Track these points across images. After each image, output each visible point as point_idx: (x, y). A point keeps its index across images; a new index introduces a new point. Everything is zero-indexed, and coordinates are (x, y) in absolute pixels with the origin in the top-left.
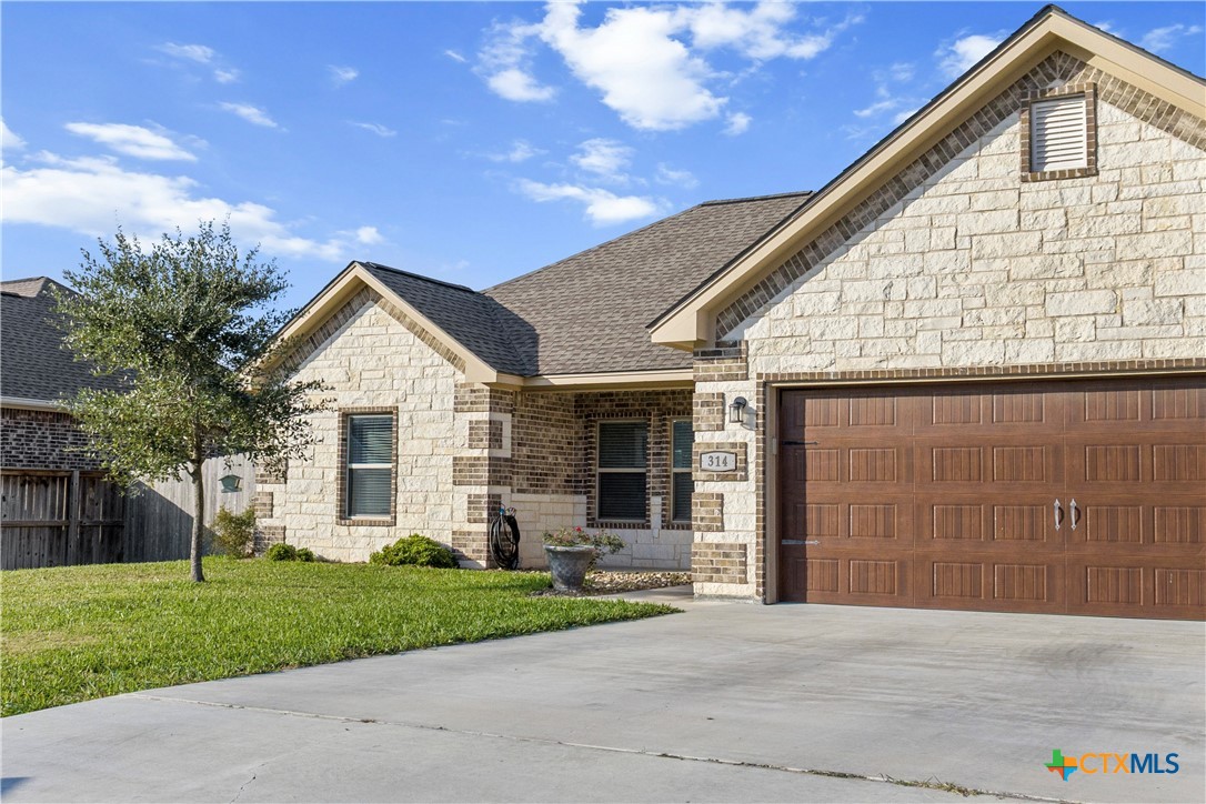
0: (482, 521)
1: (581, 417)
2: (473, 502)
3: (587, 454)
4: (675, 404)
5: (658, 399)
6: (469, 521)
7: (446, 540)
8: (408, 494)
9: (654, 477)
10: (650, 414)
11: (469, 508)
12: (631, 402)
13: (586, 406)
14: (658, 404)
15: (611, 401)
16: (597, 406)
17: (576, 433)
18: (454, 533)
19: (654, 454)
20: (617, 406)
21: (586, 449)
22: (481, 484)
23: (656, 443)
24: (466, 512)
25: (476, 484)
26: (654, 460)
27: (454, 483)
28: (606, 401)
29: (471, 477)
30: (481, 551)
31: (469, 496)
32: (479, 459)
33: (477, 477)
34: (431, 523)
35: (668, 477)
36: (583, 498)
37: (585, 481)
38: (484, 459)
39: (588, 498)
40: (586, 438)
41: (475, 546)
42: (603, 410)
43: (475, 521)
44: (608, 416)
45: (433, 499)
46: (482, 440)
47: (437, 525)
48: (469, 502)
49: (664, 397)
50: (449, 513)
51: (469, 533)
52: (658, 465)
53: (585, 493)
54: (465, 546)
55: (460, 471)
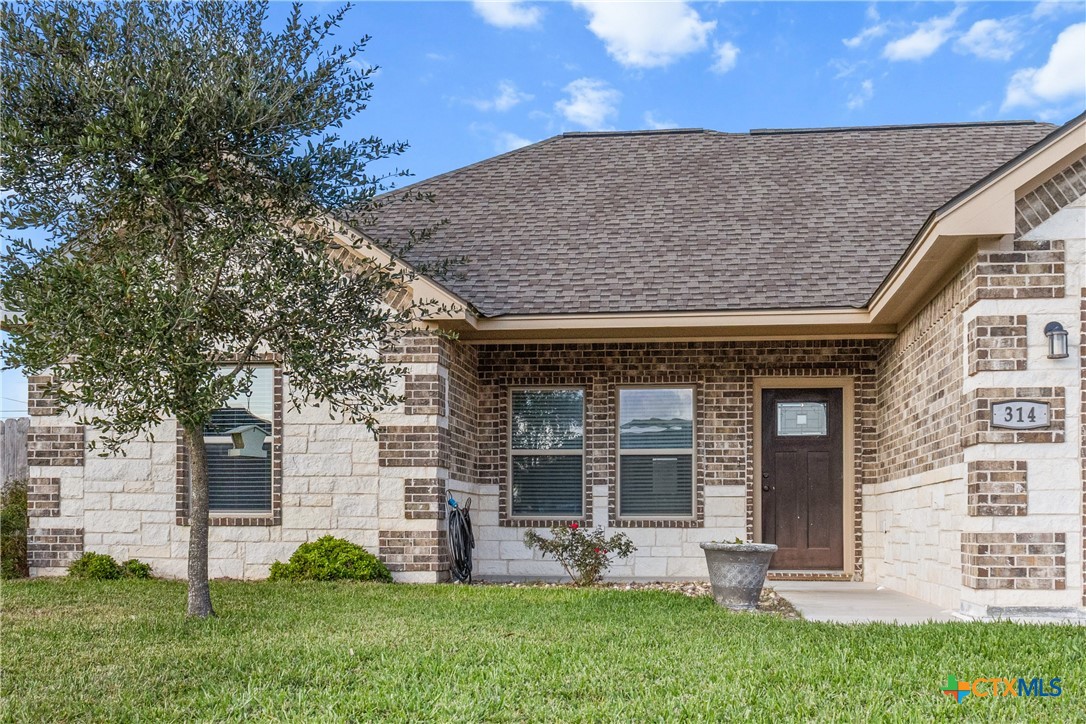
0: (429, 516)
1: (489, 383)
2: (413, 490)
3: (497, 432)
4: (625, 367)
5: (600, 361)
6: (408, 516)
7: (371, 543)
8: (302, 480)
9: (597, 460)
10: (590, 380)
11: (408, 499)
12: (562, 364)
13: (496, 368)
14: (602, 368)
15: (532, 362)
16: (512, 369)
17: (482, 403)
18: (382, 534)
19: (596, 431)
20: (541, 368)
21: (496, 425)
22: (427, 464)
23: (599, 417)
24: (402, 504)
25: (418, 464)
26: (597, 439)
27: (382, 463)
28: (526, 362)
29: (410, 454)
30: (429, 559)
31: (408, 482)
32: (422, 429)
33: (421, 454)
34: (343, 520)
35: (614, 460)
36: (495, 489)
37: (496, 467)
38: (432, 429)
39: (501, 488)
40: (496, 410)
41: (417, 551)
42: (521, 374)
43: (418, 516)
44: (530, 381)
45: (345, 485)
46: (427, 403)
47: (354, 522)
48: (408, 490)
49: (609, 358)
50: (373, 504)
51: (408, 534)
52: (603, 446)
53: (495, 482)
54: (401, 551)
55: (391, 446)
